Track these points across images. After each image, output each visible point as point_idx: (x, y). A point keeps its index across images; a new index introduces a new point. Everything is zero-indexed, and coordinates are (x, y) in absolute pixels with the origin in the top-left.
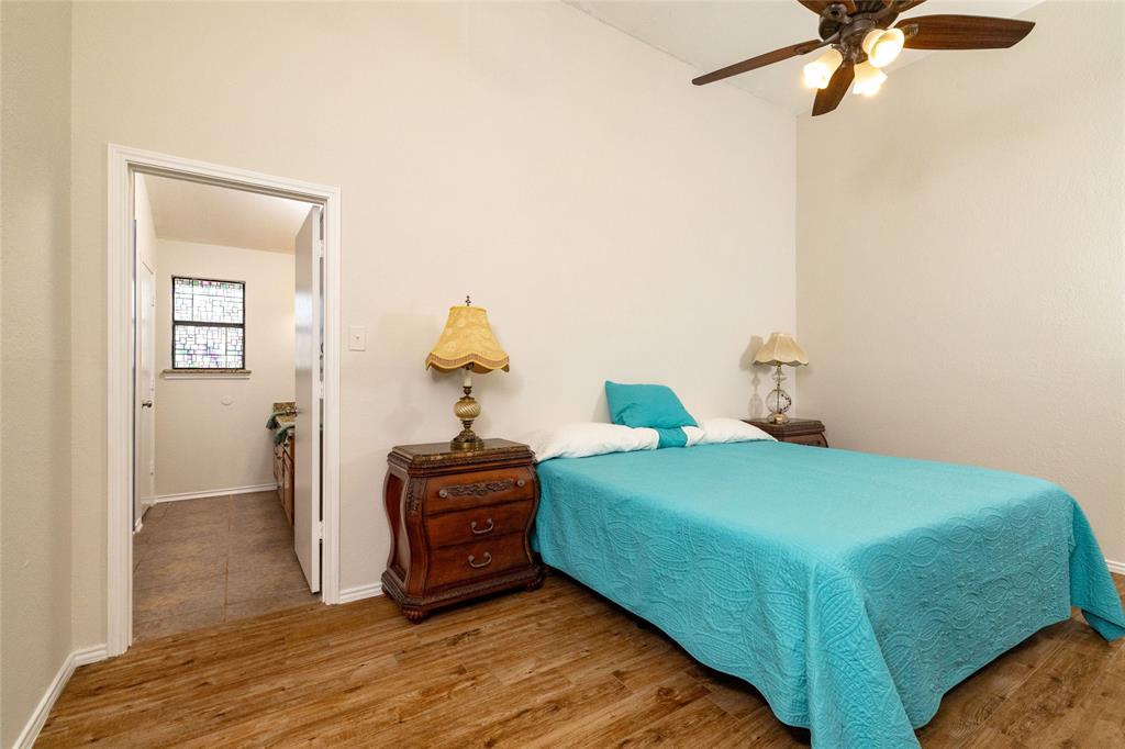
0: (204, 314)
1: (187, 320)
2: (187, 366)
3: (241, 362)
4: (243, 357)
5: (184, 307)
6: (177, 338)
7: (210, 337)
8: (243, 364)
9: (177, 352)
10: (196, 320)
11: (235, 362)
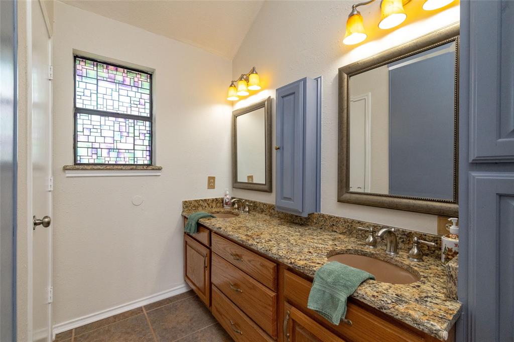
0: (110, 103)
1: (91, 108)
2: (92, 161)
3: (148, 158)
4: (151, 152)
5: (87, 93)
6: (79, 128)
7: (117, 129)
8: (151, 159)
9: (79, 144)
10: (101, 108)
11: (142, 158)
